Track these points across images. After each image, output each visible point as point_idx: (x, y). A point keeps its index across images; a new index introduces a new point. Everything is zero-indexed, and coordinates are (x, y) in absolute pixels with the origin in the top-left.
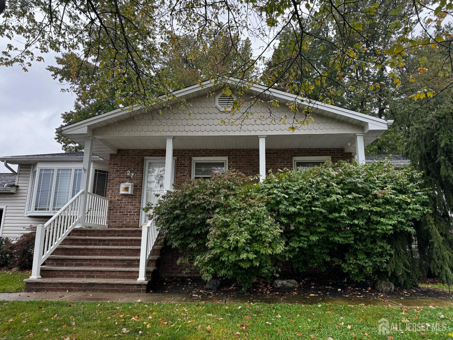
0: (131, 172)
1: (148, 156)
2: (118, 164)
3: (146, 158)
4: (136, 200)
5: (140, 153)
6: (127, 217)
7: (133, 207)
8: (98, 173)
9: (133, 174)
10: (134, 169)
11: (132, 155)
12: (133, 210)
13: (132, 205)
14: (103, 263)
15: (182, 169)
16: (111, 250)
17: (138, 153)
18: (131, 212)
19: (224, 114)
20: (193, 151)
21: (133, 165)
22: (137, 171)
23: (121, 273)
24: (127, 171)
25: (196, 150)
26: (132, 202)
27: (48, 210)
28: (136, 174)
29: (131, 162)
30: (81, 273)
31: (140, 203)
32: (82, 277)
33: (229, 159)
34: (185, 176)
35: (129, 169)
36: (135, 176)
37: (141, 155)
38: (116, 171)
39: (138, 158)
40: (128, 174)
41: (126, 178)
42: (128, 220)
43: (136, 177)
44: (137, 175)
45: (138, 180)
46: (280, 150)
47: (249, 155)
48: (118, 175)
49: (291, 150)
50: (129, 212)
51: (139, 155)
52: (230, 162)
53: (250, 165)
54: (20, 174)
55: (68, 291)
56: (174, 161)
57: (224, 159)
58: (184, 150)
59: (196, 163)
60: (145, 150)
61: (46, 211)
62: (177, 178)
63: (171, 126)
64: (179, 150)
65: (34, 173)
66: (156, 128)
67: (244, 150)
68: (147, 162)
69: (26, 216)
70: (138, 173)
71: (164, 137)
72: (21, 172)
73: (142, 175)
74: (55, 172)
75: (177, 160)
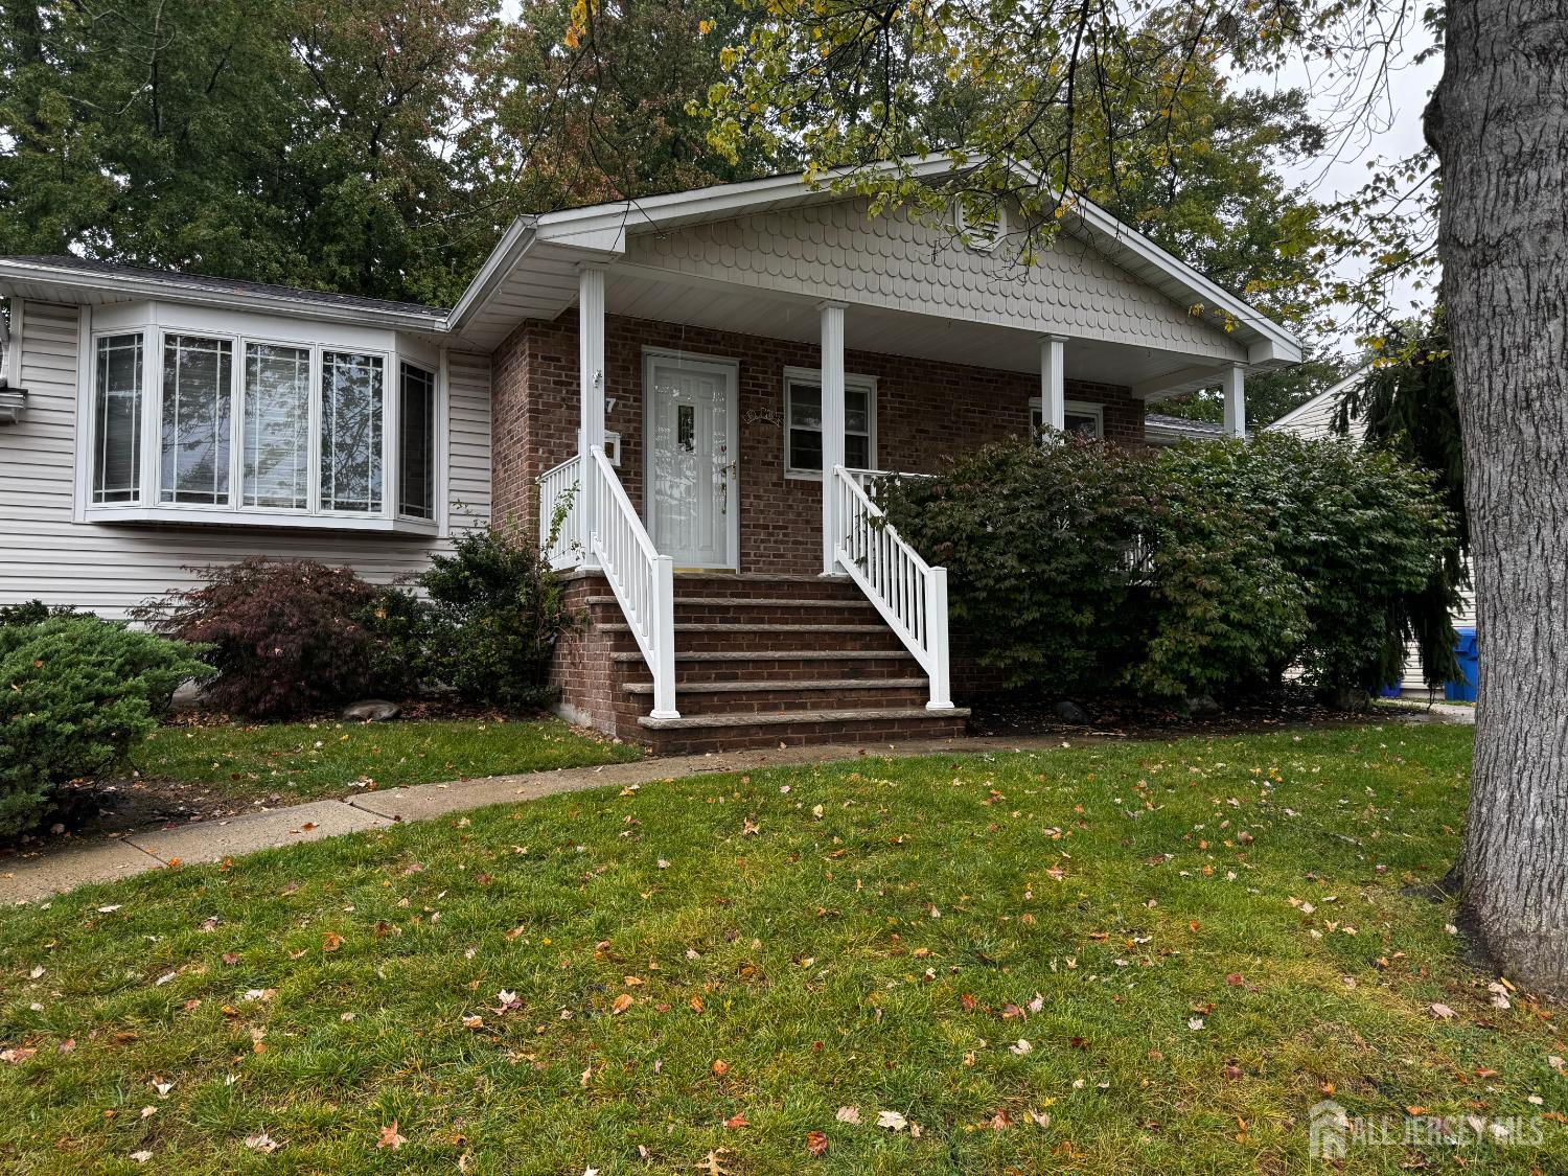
0: (607, 391)
1: (655, 344)
2: (559, 360)
3: (646, 349)
4: (628, 488)
5: (628, 330)
8: (407, 376)
9: (613, 402)
10: (614, 381)
14: (791, 672)
15: (759, 400)
16: (777, 634)
17: (624, 329)
19: (975, 257)
20: (787, 347)
22: (625, 391)
23: (873, 693)
25: (796, 347)
27: (223, 500)
28: (621, 402)
31: (640, 497)
32: (775, 708)
33: (881, 384)
34: (767, 422)
36: (620, 407)
37: (633, 339)
38: (555, 383)
39: (624, 346)
43: (624, 413)
44: (625, 406)
45: (629, 421)
46: (1001, 374)
47: (931, 380)
48: (563, 399)
49: (1027, 378)
51: (626, 338)
52: (885, 395)
53: (935, 407)
54: (24, 339)
55: (783, 745)
56: (730, 370)
57: (868, 383)
58: (762, 341)
59: (793, 387)
60: (649, 325)
61: (215, 506)
62: (747, 427)
63: (844, 269)
64: (748, 338)
65: (102, 342)
66: (804, 269)
67: (920, 363)
68: (651, 365)
69: (87, 521)
70: (627, 399)
71: (822, 301)
72: (28, 334)
73: (640, 408)
74: (234, 353)
75: (743, 371)
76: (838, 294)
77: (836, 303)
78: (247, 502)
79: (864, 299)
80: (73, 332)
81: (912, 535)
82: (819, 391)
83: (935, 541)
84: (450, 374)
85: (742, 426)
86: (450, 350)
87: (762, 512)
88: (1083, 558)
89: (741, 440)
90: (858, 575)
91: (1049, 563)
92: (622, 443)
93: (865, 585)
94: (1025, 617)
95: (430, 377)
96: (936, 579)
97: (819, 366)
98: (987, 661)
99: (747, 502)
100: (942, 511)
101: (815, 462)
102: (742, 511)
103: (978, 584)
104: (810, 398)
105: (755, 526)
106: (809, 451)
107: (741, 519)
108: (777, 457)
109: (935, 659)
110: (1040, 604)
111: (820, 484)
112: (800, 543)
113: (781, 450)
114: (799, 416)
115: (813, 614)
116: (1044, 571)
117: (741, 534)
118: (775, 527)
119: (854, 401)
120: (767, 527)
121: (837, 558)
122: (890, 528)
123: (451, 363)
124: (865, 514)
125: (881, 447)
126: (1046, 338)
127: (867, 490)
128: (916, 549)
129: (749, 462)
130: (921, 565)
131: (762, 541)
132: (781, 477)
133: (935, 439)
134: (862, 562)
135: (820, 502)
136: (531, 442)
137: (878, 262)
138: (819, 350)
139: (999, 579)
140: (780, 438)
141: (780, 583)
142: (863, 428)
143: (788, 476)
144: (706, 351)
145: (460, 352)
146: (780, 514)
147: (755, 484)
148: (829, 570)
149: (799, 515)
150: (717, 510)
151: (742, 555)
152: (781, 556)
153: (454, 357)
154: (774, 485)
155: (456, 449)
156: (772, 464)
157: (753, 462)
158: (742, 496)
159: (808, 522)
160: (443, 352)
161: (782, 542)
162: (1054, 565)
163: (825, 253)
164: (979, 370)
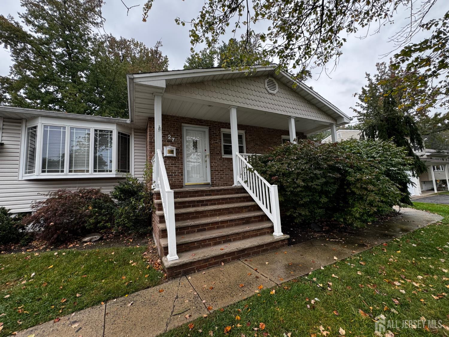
0: (172, 136)
1: (185, 123)
3: (183, 124)
4: (179, 162)
5: (178, 120)
6: (172, 177)
7: (176, 169)
8: (120, 135)
9: (174, 139)
10: (174, 133)
11: (171, 121)
12: (176, 171)
13: (176, 167)
15: (214, 137)
17: (177, 120)
18: (176, 173)
20: (221, 123)
21: (173, 130)
22: (177, 136)
24: (168, 135)
25: (224, 123)
26: (176, 164)
29: (171, 127)
30: (217, 239)
31: (182, 164)
33: (246, 133)
34: (217, 143)
35: (170, 133)
36: (176, 140)
37: (179, 122)
39: (177, 124)
40: (169, 138)
41: (168, 141)
42: (174, 180)
43: (177, 142)
45: (178, 144)
46: (274, 130)
47: (258, 131)
49: (281, 131)
50: (174, 173)
51: (177, 122)
52: (247, 135)
53: (259, 138)
54: (3, 129)
55: (223, 264)
56: (207, 130)
57: (243, 132)
58: (215, 122)
59: (223, 134)
60: (183, 118)
61: (60, 173)
62: (212, 144)
63: (235, 97)
64: (211, 121)
65: (29, 129)
66: (224, 97)
67: (255, 127)
68: (185, 129)
69: (23, 179)
70: (178, 138)
71: (230, 106)
72: (4, 127)
73: (182, 140)
74: (66, 130)
75: (210, 130)
76: (234, 104)
77: (234, 106)
78: (70, 171)
79: (242, 105)
80: (20, 126)
81: (263, 173)
82: (230, 135)
83: (271, 176)
84: (135, 135)
85: (210, 144)
86: (135, 129)
87: (217, 167)
88: (324, 180)
89: (210, 147)
90: (245, 186)
91: (312, 182)
92: (176, 150)
93: (247, 189)
94: (304, 200)
95: (129, 136)
96: (274, 189)
97: (230, 128)
98: (289, 213)
99: (212, 164)
100: (273, 165)
101: (230, 153)
102: (211, 167)
103: (287, 189)
104: (228, 137)
105: (215, 170)
106: (228, 150)
107: (211, 169)
108: (220, 152)
109: (275, 217)
110: (309, 196)
111: (232, 159)
112: (227, 174)
113: (221, 150)
114: (225, 141)
115: (231, 201)
116: (312, 185)
117: (211, 173)
118: (220, 171)
119: (240, 137)
120: (218, 171)
121: (238, 180)
122: (255, 172)
123: (135, 132)
124: (246, 167)
125: (247, 148)
126: (290, 117)
127: (246, 159)
128: (265, 178)
129: (212, 153)
130: (267, 184)
131: (217, 174)
132: (221, 157)
133: (260, 146)
134: (246, 182)
135: (232, 163)
136: (150, 151)
137: (245, 95)
138: (230, 124)
139: (295, 188)
140: (221, 147)
141: (221, 190)
142: (242, 144)
143: (223, 157)
144: (200, 125)
145: (137, 129)
146: (221, 167)
147: (214, 159)
148: (236, 184)
149: (227, 167)
150: (204, 167)
151: (212, 178)
152: (222, 178)
153: (136, 131)
154: (220, 159)
155: (136, 154)
156: (219, 154)
157: (214, 153)
158: (211, 162)
159: (229, 169)
160: (133, 130)
161: (222, 174)
162: (315, 183)
163: (230, 93)
164: (269, 129)
